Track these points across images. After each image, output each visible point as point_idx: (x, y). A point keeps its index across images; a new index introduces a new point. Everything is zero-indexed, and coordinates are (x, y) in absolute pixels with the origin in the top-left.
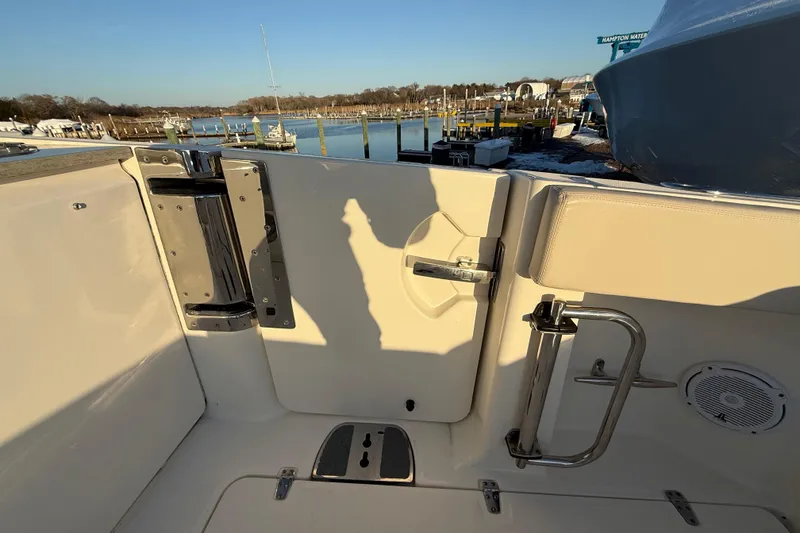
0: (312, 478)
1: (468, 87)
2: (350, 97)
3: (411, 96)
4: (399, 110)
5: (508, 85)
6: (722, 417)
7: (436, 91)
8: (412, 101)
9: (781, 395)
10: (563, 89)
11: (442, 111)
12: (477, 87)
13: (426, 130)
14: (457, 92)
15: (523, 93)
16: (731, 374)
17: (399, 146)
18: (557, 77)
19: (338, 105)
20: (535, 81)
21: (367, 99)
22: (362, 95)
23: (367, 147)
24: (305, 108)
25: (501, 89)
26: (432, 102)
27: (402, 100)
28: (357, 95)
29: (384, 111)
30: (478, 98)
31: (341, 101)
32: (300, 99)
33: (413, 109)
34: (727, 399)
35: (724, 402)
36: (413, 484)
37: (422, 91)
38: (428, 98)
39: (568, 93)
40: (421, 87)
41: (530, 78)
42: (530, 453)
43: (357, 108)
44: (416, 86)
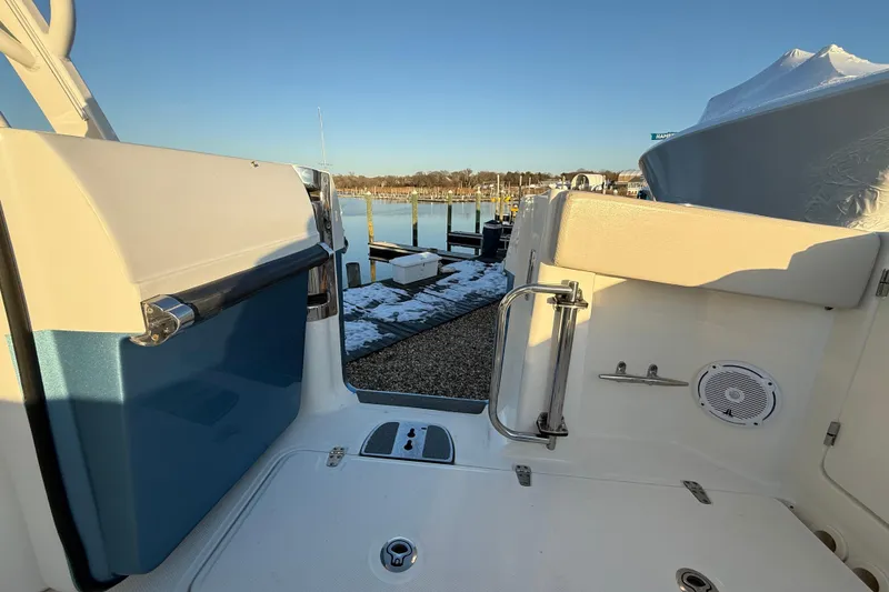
0: (361, 455)
1: (523, 175)
2: (400, 179)
3: (464, 181)
4: (450, 192)
5: (564, 174)
6: (729, 413)
7: (489, 178)
8: (464, 186)
9: (770, 384)
10: (620, 182)
11: (495, 197)
12: (531, 175)
13: (478, 213)
14: (511, 179)
15: (579, 184)
16: (730, 370)
17: (449, 228)
18: (614, 170)
19: (388, 185)
20: (592, 173)
21: (418, 181)
22: (414, 178)
23: (415, 226)
24: (353, 186)
25: (557, 178)
26: (485, 187)
27: (455, 185)
28: (408, 177)
29: (435, 194)
30: (533, 186)
31: (391, 183)
32: (349, 178)
33: (464, 193)
34: (732, 395)
35: (728, 397)
36: (452, 463)
37: (475, 177)
38: (480, 183)
39: (625, 186)
40: (475, 173)
41: (586, 170)
42: (558, 430)
43: (408, 189)
44: (470, 172)
